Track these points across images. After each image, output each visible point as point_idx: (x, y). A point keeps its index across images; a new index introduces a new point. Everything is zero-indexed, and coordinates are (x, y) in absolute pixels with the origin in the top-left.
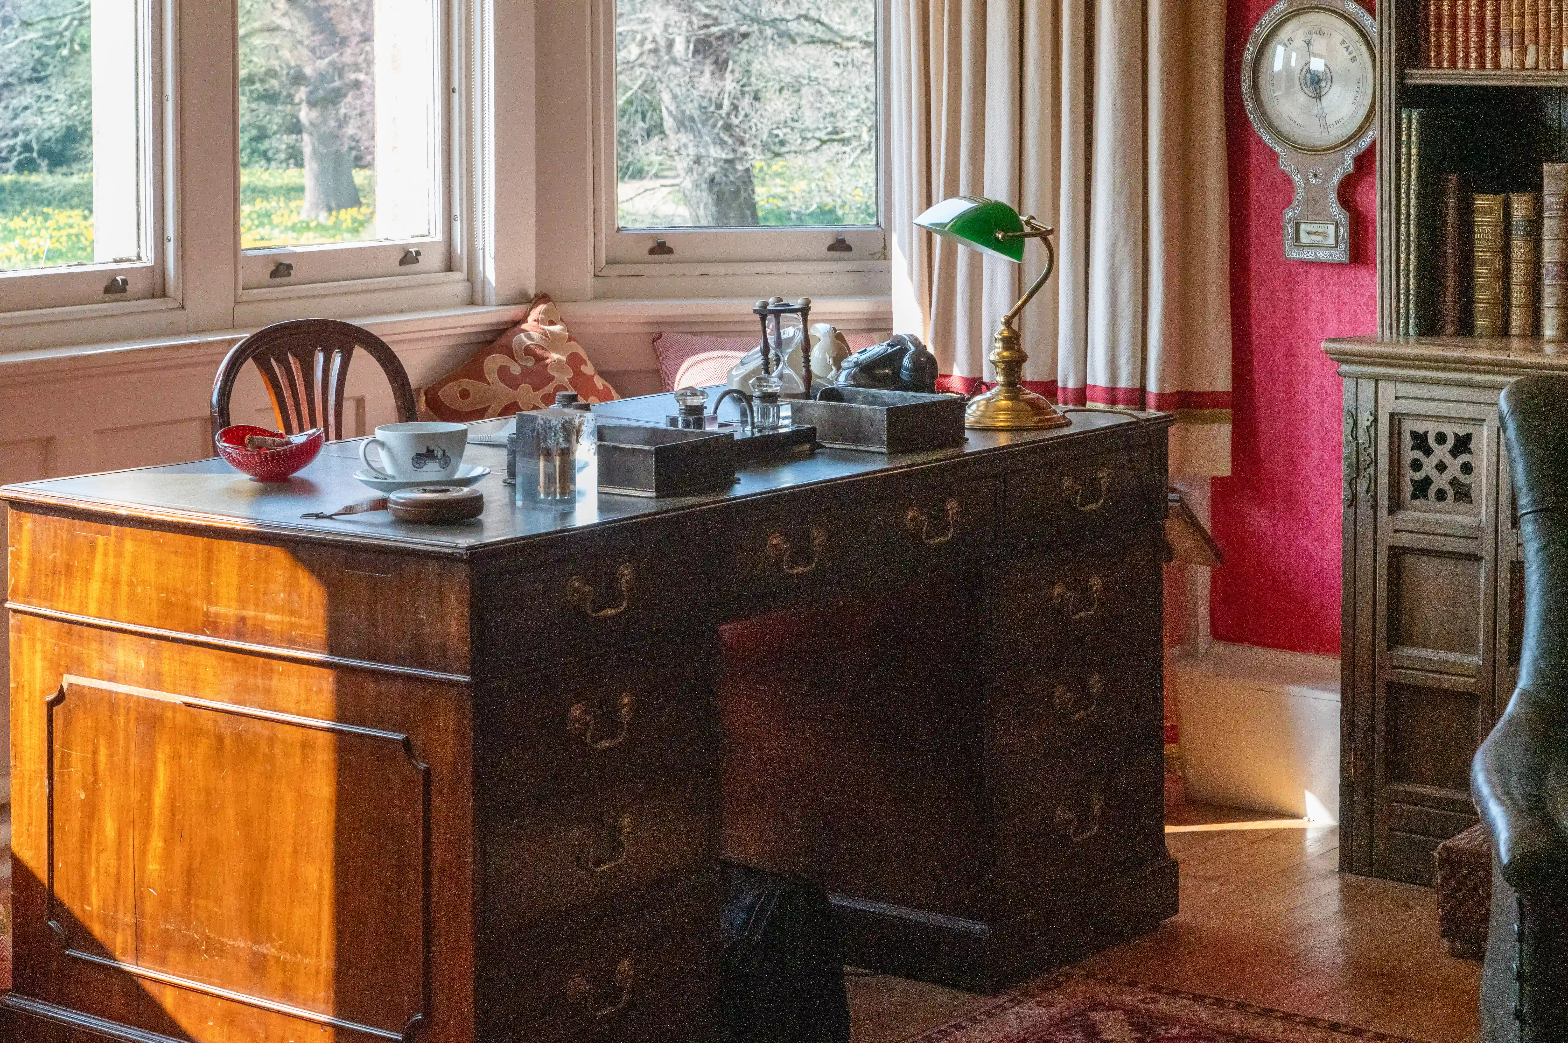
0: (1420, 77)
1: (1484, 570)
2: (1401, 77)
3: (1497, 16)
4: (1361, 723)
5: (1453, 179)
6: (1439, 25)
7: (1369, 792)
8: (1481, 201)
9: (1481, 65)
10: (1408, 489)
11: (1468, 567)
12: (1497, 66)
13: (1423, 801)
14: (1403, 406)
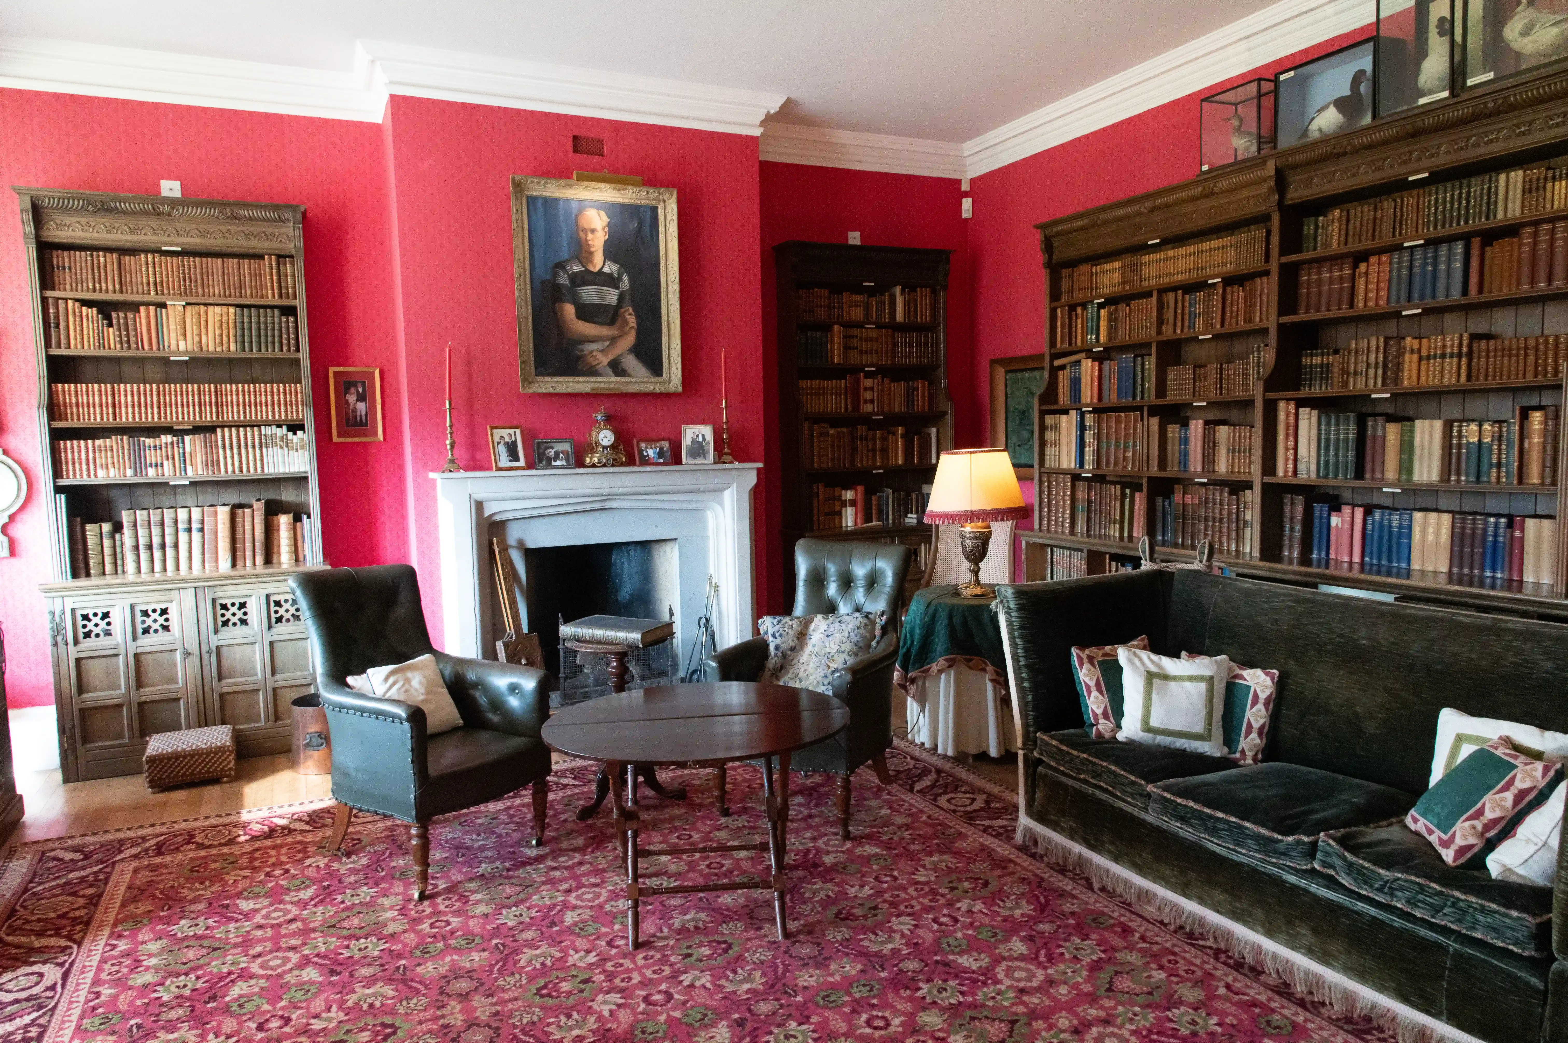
0: (62, 482)
1: (121, 659)
2: (54, 482)
3: (95, 458)
4: (68, 726)
5: (79, 519)
6: (67, 463)
7: (75, 750)
8: (89, 527)
9: (89, 476)
10: (81, 636)
11: (114, 659)
12: (96, 476)
13: (106, 747)
14: (75, 606)
